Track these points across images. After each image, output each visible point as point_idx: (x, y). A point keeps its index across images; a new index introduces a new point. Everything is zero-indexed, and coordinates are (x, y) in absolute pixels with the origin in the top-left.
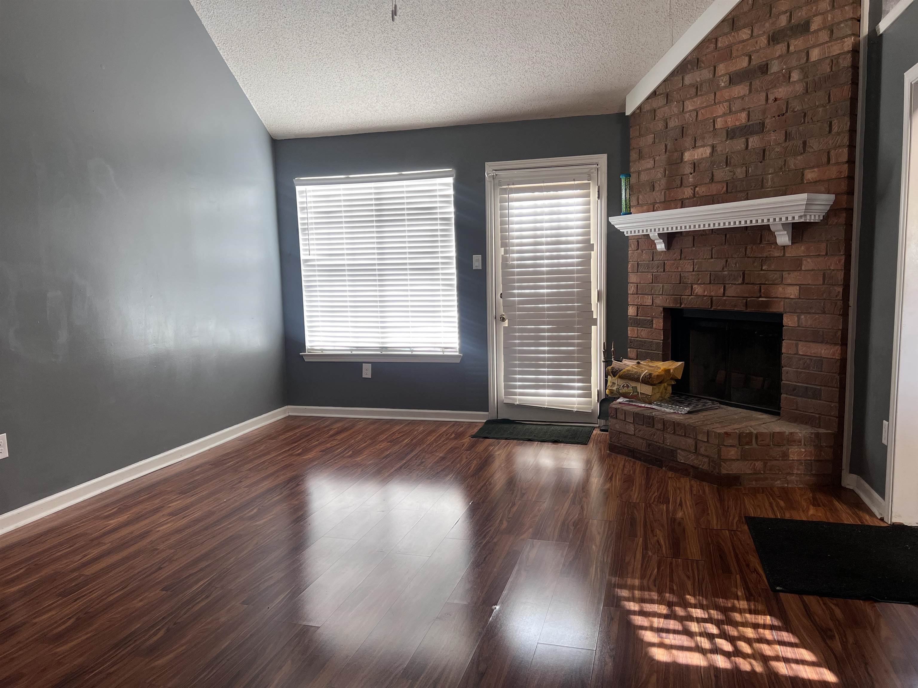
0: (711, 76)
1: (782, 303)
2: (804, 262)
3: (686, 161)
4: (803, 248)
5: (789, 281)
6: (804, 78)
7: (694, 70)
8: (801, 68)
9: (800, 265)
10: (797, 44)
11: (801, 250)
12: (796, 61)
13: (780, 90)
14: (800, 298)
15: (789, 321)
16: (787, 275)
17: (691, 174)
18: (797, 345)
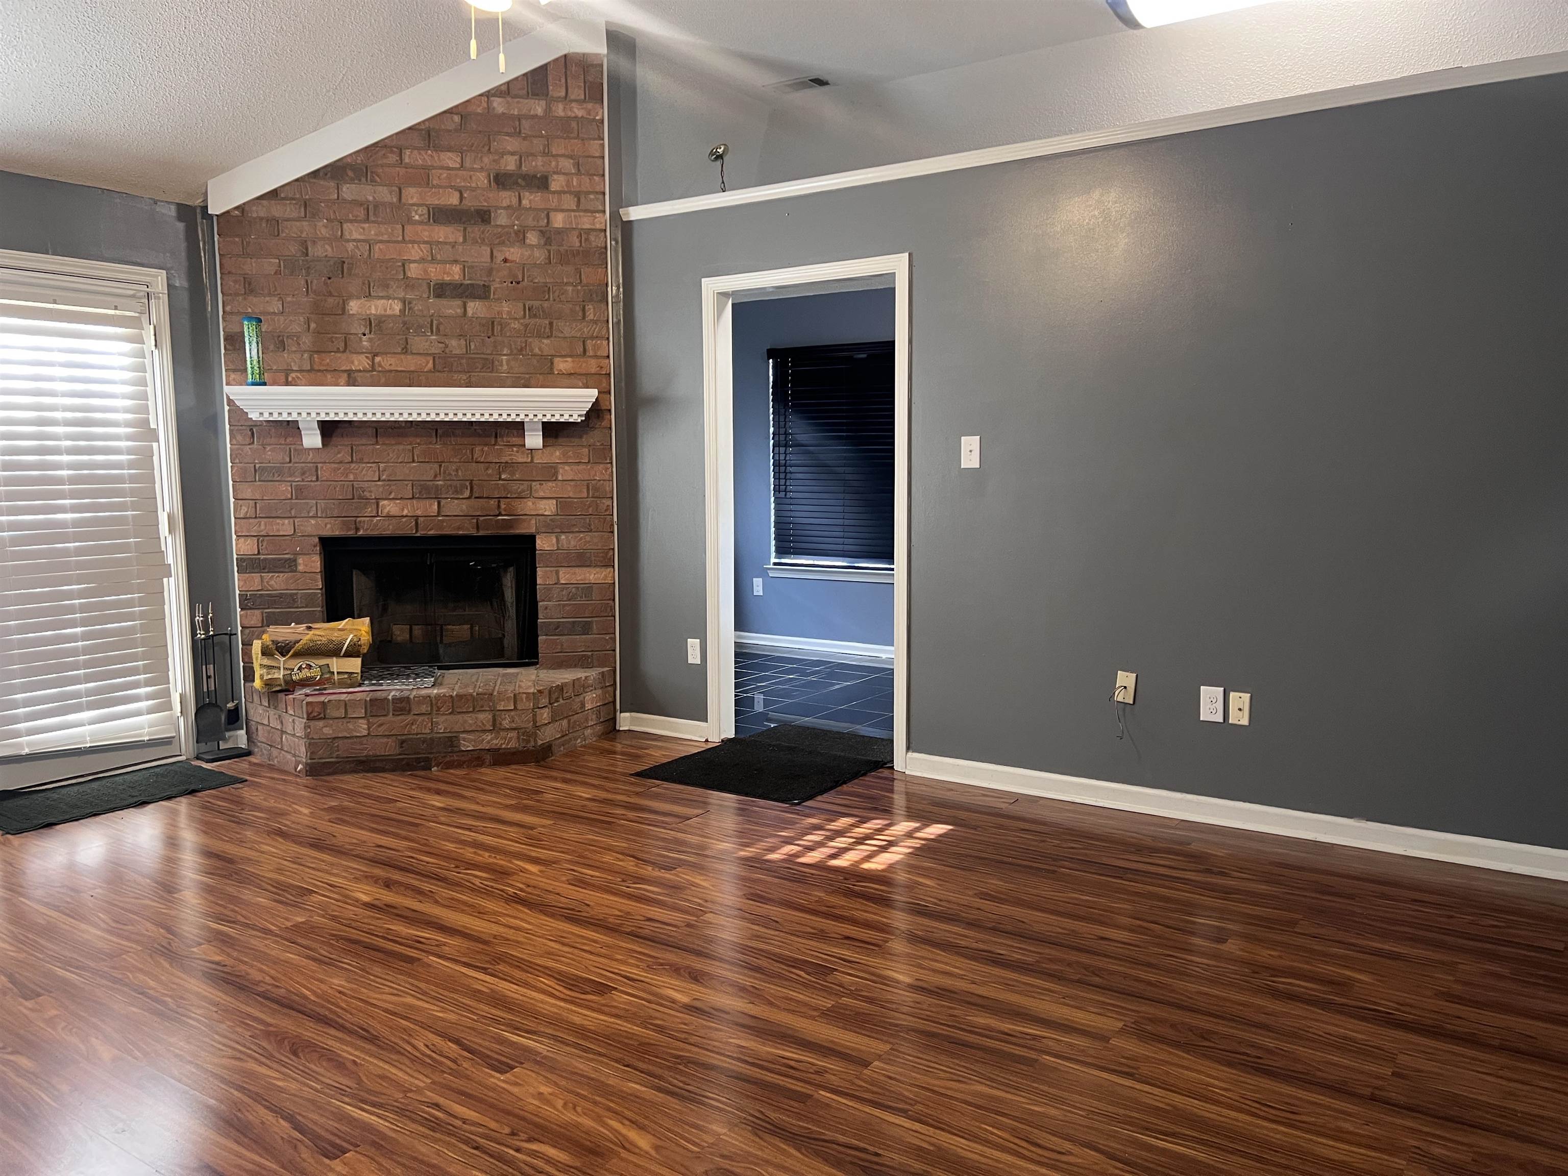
0: (395, 200)
1: (533, 522)
2: (561, 471)
3: (353, 315)
4: (558, 453)
5: (542, 494)
6: (546, 244)
7: (360, 180)
8: (541, 231)
9: (556, 474)
10: (530, 199)
11: (556, 455)
12: (534, 220)
13: (512, 250)
14: (558, 515)
15: (543, 543)
16: (538, 486)
17: (364, 335)
18: (557, 573)
